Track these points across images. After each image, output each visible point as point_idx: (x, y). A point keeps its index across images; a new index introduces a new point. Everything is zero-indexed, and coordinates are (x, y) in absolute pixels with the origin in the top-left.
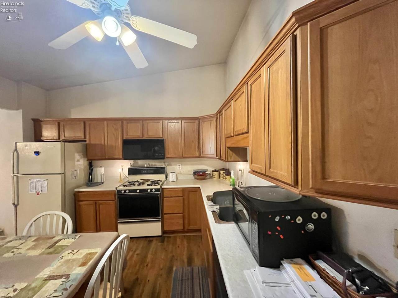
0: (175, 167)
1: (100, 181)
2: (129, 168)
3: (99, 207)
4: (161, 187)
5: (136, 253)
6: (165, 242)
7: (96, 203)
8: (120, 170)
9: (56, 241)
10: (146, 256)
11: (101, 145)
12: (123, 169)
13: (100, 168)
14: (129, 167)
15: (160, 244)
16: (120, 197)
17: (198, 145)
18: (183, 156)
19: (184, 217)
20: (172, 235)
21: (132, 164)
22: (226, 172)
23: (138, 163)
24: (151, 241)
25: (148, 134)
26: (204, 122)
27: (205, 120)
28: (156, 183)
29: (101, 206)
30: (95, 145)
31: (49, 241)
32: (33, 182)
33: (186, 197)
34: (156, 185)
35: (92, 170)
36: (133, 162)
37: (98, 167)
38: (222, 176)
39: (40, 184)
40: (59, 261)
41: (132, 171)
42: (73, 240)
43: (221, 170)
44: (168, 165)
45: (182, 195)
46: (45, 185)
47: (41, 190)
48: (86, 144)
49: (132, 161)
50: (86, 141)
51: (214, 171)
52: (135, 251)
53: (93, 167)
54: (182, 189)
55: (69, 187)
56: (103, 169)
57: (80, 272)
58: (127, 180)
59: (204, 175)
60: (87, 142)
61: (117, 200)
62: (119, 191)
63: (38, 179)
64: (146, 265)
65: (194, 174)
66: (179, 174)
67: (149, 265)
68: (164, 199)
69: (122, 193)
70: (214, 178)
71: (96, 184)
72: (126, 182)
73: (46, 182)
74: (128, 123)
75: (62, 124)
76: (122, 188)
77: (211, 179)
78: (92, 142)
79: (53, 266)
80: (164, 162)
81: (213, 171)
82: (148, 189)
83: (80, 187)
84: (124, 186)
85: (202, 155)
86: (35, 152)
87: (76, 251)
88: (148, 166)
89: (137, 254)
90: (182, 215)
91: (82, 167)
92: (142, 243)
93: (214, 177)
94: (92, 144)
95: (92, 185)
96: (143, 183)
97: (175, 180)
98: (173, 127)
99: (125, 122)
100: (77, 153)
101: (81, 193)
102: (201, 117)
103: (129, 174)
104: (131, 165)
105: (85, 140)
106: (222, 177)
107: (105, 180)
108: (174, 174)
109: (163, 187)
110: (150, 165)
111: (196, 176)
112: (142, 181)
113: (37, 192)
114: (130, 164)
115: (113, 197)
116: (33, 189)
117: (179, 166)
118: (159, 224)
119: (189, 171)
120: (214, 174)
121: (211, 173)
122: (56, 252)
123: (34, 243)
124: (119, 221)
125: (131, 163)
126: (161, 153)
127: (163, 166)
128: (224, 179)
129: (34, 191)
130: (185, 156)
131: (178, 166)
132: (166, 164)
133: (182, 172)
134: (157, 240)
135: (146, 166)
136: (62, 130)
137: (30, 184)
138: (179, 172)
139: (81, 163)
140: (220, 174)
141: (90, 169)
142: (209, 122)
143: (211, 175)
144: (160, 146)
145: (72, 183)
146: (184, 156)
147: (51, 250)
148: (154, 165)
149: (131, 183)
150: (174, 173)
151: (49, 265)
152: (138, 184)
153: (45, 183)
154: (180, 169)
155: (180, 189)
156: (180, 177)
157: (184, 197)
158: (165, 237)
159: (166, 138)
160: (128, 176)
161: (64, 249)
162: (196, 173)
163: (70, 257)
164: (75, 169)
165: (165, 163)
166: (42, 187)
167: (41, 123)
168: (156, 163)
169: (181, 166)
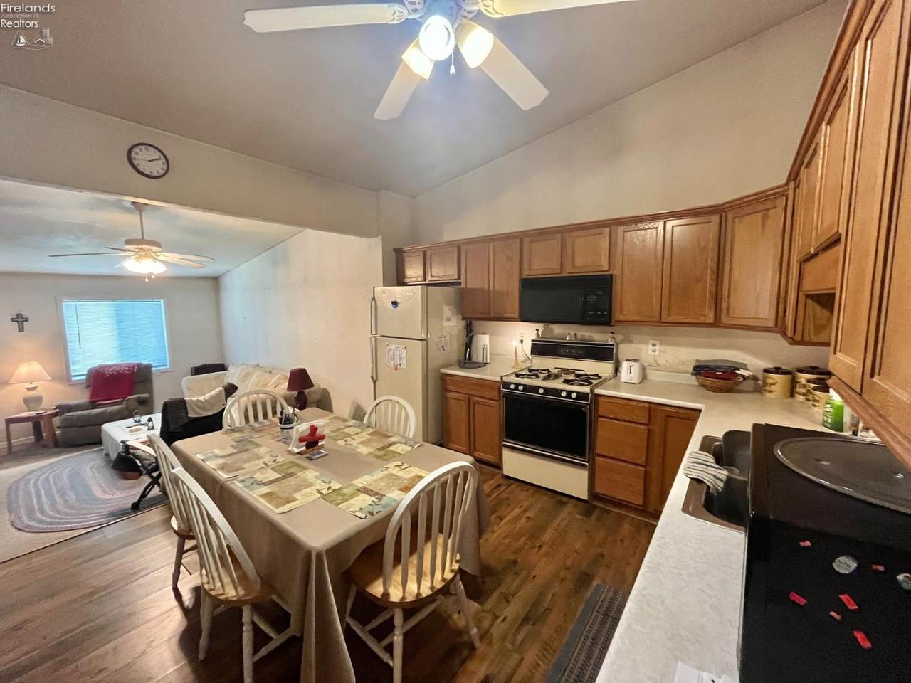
0: (643, 347)
1: (481, 362)
2: (533, 341)
3: (474, 408)
4: (592, 390)
5: (528, 514)
6: (593, 518)
7: (469, 399)
8: (516, 343)
9: (391, 442)
10: (543, 528)
11: (483, 289)
12: (522, 341)
13: (483, 336)
14: (534, 337)
15: (579, 517)
16: (507, 396)
17: (714, 289)
18: (663, 320)
19: (647, 476)
20: (613, 509)
21: (540, 333)
22: (818, 379)
23: (552, 330)
24: (563, 504)
25: (573, 264)
26: (741, 217)
27: (747, 210)
28: (584, 379)
29: (476, 405)
30: (474, 290)
31: (385, 440)
32: (390, 349)
33: (657, 429)
34: (583, 385)
35: (471, 339)
36: (543, 329)
37: (478, 334)
38: (803, 391)
39: (398, 353)
40: (382, 473)
41: (540, 348)
42: (409, 449)
43: (800, 371)
44: (623, 341)
45: (646, 422)
46: (404, 355)
47: (399, 363)
48: (460, 289)
49: (540, 327)
50: (460, 283)
51: (771, 372)
52: (525, 511)
53: (472, 334)
54: (647, 405)
55: (432, 365)
56: (487, 337)
57: (396, 498)
58: (528, 364)
59: (729, 379)
60: (463, 286)
61: (503, 402)
62: (507, 385)
63: (397, 346)
64: (537, 545)
65: (694, 372)
66: (652, 368)
67: (544, 549)
68: (597, 421)
69: (511, 389)
70: (770, 391)
71: (474, 365)
72: (526, 369)
73: (405, 351)
74: (531, 242)
75: (428, 254)
76: (514, 379)
77: (756, 396)
78: (470, 285)
79: (372, 476)
80: (612, 333)
81: (766, 371)
82: (562, 391)
83: (448, 366)
84: (518, 375)
85: (724, 320)
86: (393, 302)
87: (406, 465)
88: (574, 339)
89: (528, 518)
90: (643, 469)
91: (455, 332)
92: (544, 501)
93: (767, 388)
94: (469, 289)
95: (466, 365)
96: (557, 376)
97: (636, 380)
98: (637, 242)
99: (526, 240)
100: (448, 305)
101: (448, 378)
102: (733, 201)
103: (533, 352)
104: (538, 334)
105: (459, 281)
106: (804, 394)
107: (490, 360)
108: (636, 366)
109: (599, 391)
110: (579, 337)
111: (702, 379)
112: (555, 371)
113: (396, 365)
114: (536, 332)
115: (496, 393)
116: (391, 360)
117: (654, 345)
118: (584, 475)
119: (683, 363)
120: (769, 381)
121: (760, 375)
122: (385, 458)
123: (369, 437)
124: (504, 443)
125: (537, 330)
126: (602, 311)
127: (610, 342)
128: (808, 400)
129: (393, 363)
130: (670, 319)
131: (651, 347)
132: (619, 337)
133: (661, 361)
134: (575, 506)
135: (567, 338)
136: (428, 265)
137: (388, 351)
138: (652, 362)
139: (452, 325)
140: (794, 383)
141: (467, 336)
142: (760, 215)
143: (760, 382)
144: (600, 293)
145: (438, 357)
146: (665, 321)
147: (381, 453)
148: (587, 338)
149: (534, 373)
150: (633, 363)
151: (370, 473)
152: (545, 377)
153: (404, 353)
154: (657, 353)
155: (641, 404)
156: (653, 375)
157: (650, 427)
158: (596, 507)
159: (616, 272)
160: (530, 357)
161: (395, 457)
162: (701, 370)
163: (396, 471)
164: (445, 334)
165: (614, 335)
166: (400, 358)
167: (405, 254)
168: (593, 334)
169: (657, 347)
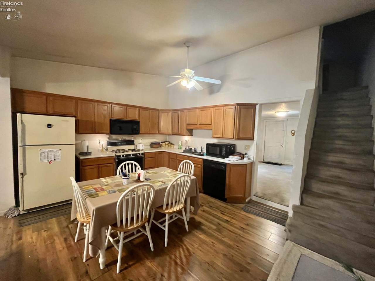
0: (139, 140)
3: (101, 169)
4: (144, 152)
7: (99, 167)
12: (100, 142)
17: (158, 126)
18: (150, 133)
26: (163, 113)
32: (44, 152)
39: (53, 153)
43: (166, 142)
46: (59, 154)
47: (54, 159)
48: (77, 120)
61: (115, 163)
63: (50, 150)
69: (121, 157)
73: (60, 152)
74: (114, 107)
80: (133, 137)
81: (162, 142)
88: (122, 139)
93: (162, 146)
105: (76, 116)
113: (50, 161)
114: (108, 138)
116: (45, 159)
119: (147, 143)
127: (132, 140)
129: (46, 160)
132: (137, 138)
135: (120, 139)
137: (40, 154)
140: (165, 144)
142: (167, 113)
144: (137, 125)
153: (58, 152)
157: (155, 157)
166: (55, 156)
168: (126, 138)
169: (142, 140)
